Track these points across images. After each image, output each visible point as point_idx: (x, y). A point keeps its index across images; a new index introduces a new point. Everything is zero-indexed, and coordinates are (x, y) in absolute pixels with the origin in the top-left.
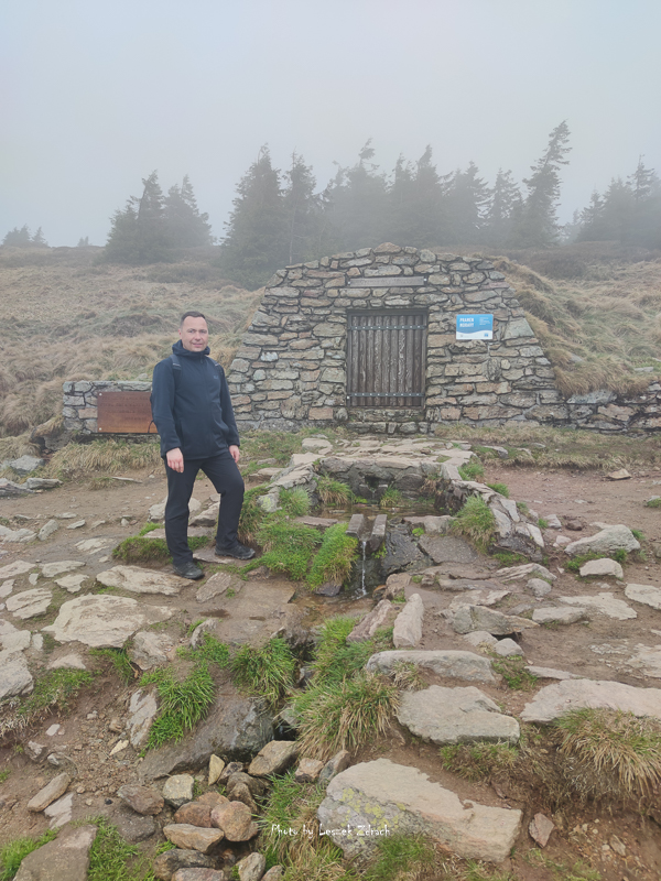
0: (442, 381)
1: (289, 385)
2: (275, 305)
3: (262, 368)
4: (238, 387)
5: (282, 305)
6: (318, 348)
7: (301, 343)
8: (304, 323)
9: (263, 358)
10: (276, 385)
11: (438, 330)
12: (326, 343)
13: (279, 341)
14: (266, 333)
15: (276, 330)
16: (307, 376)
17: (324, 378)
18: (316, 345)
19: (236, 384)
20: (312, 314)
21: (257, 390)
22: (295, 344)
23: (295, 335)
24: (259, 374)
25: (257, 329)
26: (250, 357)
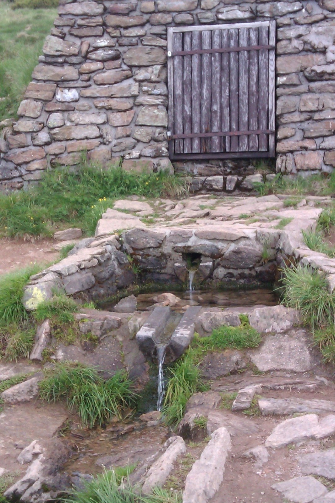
0: (296, 117)
1: (95, 132)
2: (72, 27)
3: (58, 111)
4: (29, 137)
5: (80, 26)
6: (131, 81)
7: (108, 75)
8: (110, 47)
9: (58, 97)
10: (78, 133)
11: (290, 49)
12: (141, 75)
13: (81, 74)
14: (62, 64)
15: (74, 60)
16: (117, 119)
17: (141, 120)
18: (127, 78)
19: (26, 133)
20: (121, 36)
21: (53, 140)
22: (99, 77)
23: (99, 65)
24: (55, 119)
25: (50, 60)
26: (42, 97)
